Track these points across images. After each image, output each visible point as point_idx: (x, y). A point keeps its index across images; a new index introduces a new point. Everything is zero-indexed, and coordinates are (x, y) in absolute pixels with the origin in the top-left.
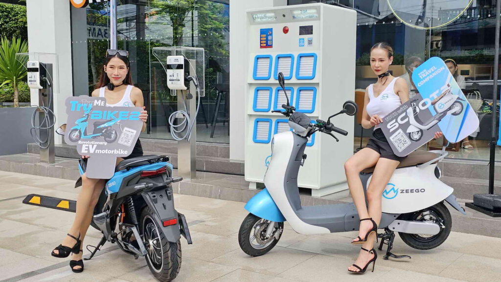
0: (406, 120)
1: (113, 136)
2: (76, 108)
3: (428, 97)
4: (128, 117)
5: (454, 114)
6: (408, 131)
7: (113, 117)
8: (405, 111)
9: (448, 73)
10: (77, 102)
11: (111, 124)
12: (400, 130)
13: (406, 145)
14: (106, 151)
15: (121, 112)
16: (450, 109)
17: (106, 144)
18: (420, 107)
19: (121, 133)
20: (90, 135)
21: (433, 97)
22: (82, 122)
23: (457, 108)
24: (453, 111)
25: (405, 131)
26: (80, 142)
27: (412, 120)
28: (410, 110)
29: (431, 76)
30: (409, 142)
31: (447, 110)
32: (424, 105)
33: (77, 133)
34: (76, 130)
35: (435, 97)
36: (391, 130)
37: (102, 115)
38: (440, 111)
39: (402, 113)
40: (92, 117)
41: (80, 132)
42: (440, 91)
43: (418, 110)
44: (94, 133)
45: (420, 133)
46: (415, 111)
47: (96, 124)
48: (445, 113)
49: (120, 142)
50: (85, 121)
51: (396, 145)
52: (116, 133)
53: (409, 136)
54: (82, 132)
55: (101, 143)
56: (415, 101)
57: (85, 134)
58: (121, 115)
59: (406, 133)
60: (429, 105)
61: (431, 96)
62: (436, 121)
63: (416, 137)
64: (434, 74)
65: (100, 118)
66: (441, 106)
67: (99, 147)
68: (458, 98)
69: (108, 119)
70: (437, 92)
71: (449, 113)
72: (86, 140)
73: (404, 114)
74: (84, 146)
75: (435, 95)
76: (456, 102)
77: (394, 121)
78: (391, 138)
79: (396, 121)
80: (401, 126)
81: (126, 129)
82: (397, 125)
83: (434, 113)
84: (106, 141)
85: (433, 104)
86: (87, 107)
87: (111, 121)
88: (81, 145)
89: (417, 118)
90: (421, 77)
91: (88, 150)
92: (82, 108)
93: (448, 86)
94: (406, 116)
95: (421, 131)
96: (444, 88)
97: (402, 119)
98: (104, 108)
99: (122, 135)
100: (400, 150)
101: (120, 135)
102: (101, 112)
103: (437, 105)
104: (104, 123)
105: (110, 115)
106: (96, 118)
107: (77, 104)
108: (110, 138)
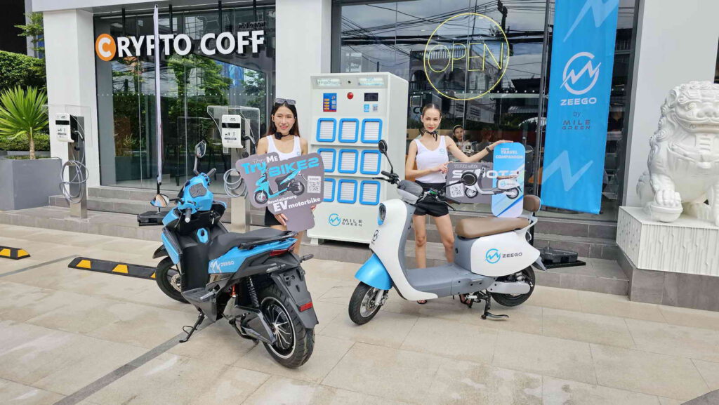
2: (250, 171)
4: (308, 165)
5: (508, 196)
7: (293, 170)
11: (292, 176)
15: (298, 163)
16: (508, 190)
18: (487, 174)
20: (276, 192)
22: (263, 182)
24: (509, 193)
26: (269, 202)
31: (505, 190)
32: (491, 174)
33: (262, 194)
34: (260, 191)
37: (281, 170)
38: (500, 187)
40: (271, 175)
41: (265, 193)
44: (279, 190)
47: (278, 181)
48: (502, 191)
49: (309, 191)
50: (265, 180)
54: (268, 192)
55: (291, 197)
57: (271, 193)
58: (299, 165)
60: (494, 177)
61: (500, 172)
62: (493, 193)
65: (279, 173)
67: (290, 202)
69: (288, 172)
72: (275, 199)
74: (275, 205)
75: (503, 173)
83: (494, 186)
85: (498, 179)
87: (291, 173)
88: (272, 205)
91: (281, 208)
92: (256, 168)
95: (477, 192)
98: (279, 163)
101: (306, 186)
102: (278, 168)
103: (500, 181)
104: (286, 177)
105: (289, 168)
106: (276, 174)
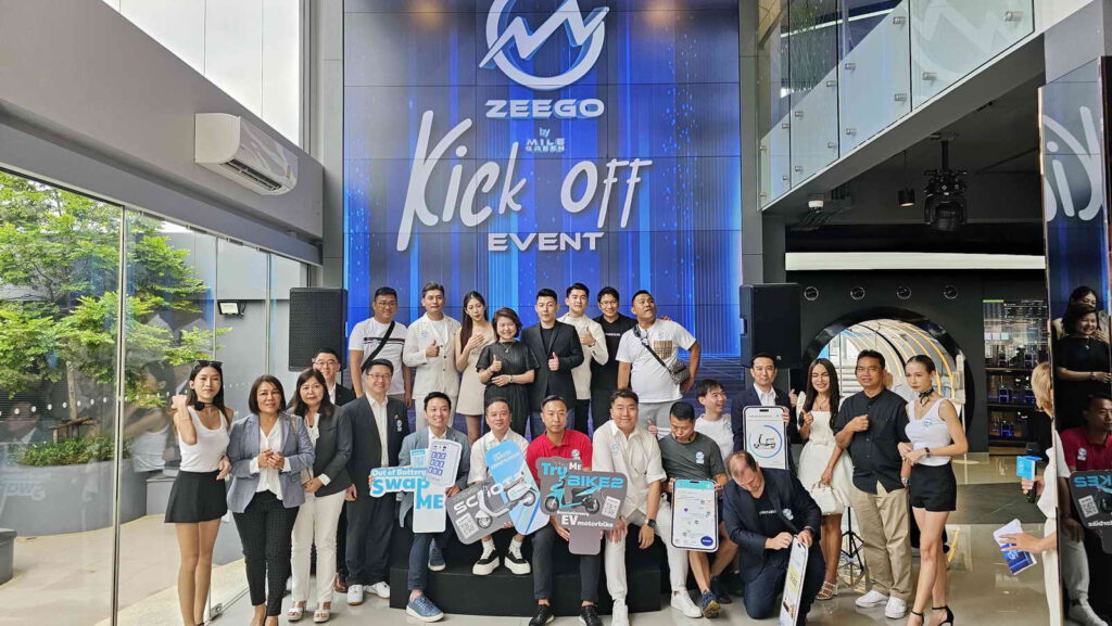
0: (476, 503)
3: (501, 482)
6: (477, 516)
12: (468, 514)
13: (472, 532)
16: (522, 498)
18: (492, 492)
23: (529, 499)
24: (525, 501)
25: (473, 516)
27: (483, 505)
28: (481, 493)
29: (505, 461)
30: (476, 529)
31: (519, 499)
32: (496, 489)
36: (458, 512)
38: (512, 499)
39: (473, 494)
43: (489, 495)
45: (489, 520)
46: (486, 495)
48: (516, 502)
51: (462, 529)
53: (478, 521)
56: (486, 484)
59: (474, 519)
60: (501, 491)
61: (504, 482)
62: (507, 510)
63: (485, 523)
64: (509, 459)
68: (532, 488)
70: (510, 478)
71: (521, 503)
73: (473, 497)
75: (508, 482)
76: (528, 492)
77: (462, 503)
79: (465, 503)
80: (469, 510)
82: (465, 508)
83: (506, 501)
85: (506, 490)
89: (487, 503)
90: (495, 459)
93: (523, 473)
94: (476, 500)
95: (491, 518)
96: (518, 476)
97: (471, 502)
100: (467, 537)
103: (509, 492)
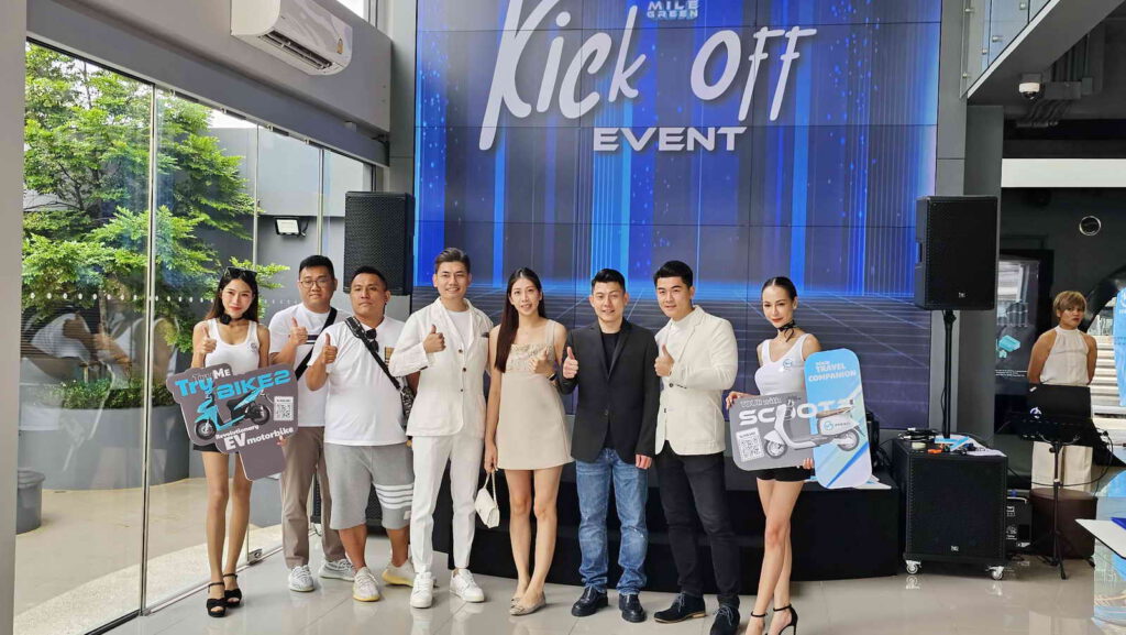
0: (772, 420)
1: (263, 414)
2: (189, 391)
3: (816, 404)
4: (273, 380)
6: (766, 437)
7: (252, 388)
8: (775, 406)
9: (857, 384)
10: (186, 381)
11: (252, 398)
12: (756, 430)
13: (755, 456)
14: (262, 437)
15: (260, 378)
17: (257, 427)
18: (798, 412)
19: (272, 406)
20: (228, 421)
21: (822, 407)
22: (208, 407)
23: (849, 441)
24: (841, 441)
25: (762, 434)
26: (217, 437)
27: (779, 425)
28: (783, 408)
29: (832, 376)
30: (761, 453)
32: (806, 411)
33: (207, 425)
34: (204, 421)
35: (826, 409)
36: (742, 423)
37: (234, 388)
38: (824, 432)
39: (771, 406)
40: (220, 396)
41: (211, 422)
42: (836, 404)
43: (793, 415)
44: (233, 419)
45: (782, 449)
46: (788, 413)
48: (829, 438)
49: (276, 418)
50: (212, 404)
51: (741, 448)
52: (265, 408)
53: (766, 444)
54: (215, 422)
55: (250, 429)
56: (795, 398)
57: (221, 423)
58: (261, 382)
59: (762, 439)
60: (811, 415)
62: (811, 444)
63: (775, 451)
64: (841, 375)
65: (233, 393)
66: (830, 426)
67: (249, 435)
68: (857, 428)
70: (832, 402)
71: (836, 442)
72: (226, 431)
73: (771, 410)
74: (226, 440)
75: (826, 406)
76: (851, 431)
77: (753, 412)
78: (738, 434)
79: (756, 414)
80: (759, 424)
81: (276, 398)
82: (754, 421)
83: (814, 431)
84: (256, 423)
85: (819, 417)
86: (206, 384)
89: (787, 424)
90: (818, 368)
91: (236, 443)
92: (198, 387)
93: (851, 402)
94: (773, 414)
95: (786, 446)
96: (844, 403)
97: (766, 416)
99: (276, 409)
100: (744, 459)
101: (272, 411)
103: (823, 421)
107: (187, 385)
108: (260, 417)
